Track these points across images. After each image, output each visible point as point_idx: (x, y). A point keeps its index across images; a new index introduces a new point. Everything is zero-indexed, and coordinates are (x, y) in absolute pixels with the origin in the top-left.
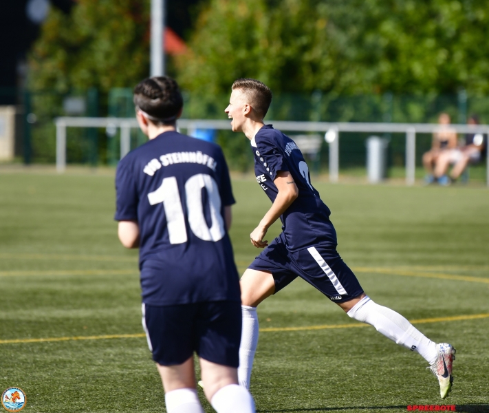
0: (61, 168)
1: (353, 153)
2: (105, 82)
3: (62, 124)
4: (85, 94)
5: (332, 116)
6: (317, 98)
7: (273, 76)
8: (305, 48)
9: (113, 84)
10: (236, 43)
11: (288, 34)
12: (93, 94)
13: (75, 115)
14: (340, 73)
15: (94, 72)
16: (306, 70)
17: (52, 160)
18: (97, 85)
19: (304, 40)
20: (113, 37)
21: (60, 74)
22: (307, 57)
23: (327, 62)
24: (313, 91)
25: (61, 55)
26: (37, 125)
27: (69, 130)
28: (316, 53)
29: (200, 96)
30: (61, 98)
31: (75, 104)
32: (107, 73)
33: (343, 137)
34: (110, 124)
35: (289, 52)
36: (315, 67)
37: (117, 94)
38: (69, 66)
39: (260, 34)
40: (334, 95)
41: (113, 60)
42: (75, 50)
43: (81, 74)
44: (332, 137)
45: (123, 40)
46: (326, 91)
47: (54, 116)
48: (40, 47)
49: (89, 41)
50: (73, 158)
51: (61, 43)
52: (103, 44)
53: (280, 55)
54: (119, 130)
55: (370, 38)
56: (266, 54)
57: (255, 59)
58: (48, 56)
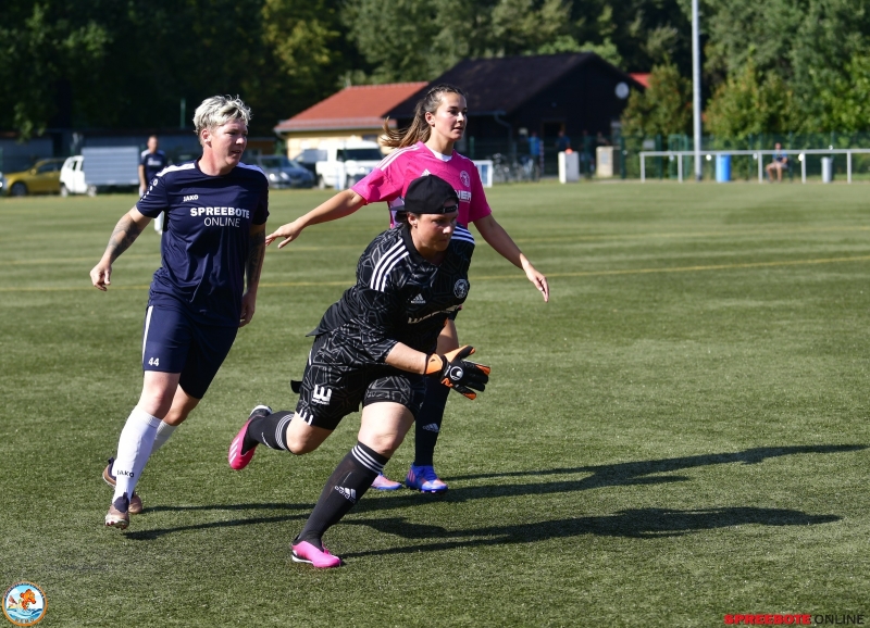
0: (643, 180)
1: (814, 167)
2: (665, 130)
3: (643, 155)
4: (655, 138)
5: (798, 145)
6: (789, 137)
7: (763, 124)
8: (781, 107)
9: (669, 132)
10: (741, 106)
11: (771, 99)
12: (659, 137)
13: (649, 150)
14: (801, 122)
15: (658, 125)
16: (782, 120)
17: (637, 176)
18: (661, 132)
19: (780, 103)
20: (669, 106)
21: (640, 127)
22: (782, 112)
23: (794, 115)
24: (787, 132)
25: (639, 115)
26: (626, 157)
27: (647, 158)
28: (787, 110)
29: (720, 138)
30: (641, 140)
31: (649, 144)
32: (666, 125)
33: (808, 157)
34: (670, 154)
35: (771, 110)
36: (787, 118)
37: (672, 137)
38: (644, 122)
39: (754, 101)
40: (798, 134)
41: (669, 118)
42: (647, 113)
43: (651, 126)
44: (802, 158)
45: (675, 107)
46: (794, 131)
47: (637, 152)
48: (627, 112)
49: (655, 107)
50: (649, 174)
51: (639, 109)
52: (663, 109)
53: (766, 112)
54: (676, 157)
55: (815, 101)
56: (758, 110)
57: (752, 115)
58: (632, 117)
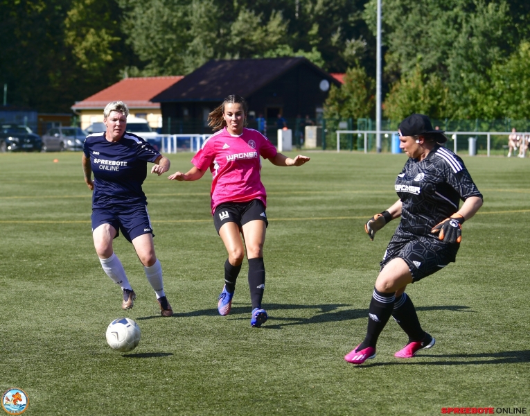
0: (338, 150)
1: (463, 144)
2: (355, 115)
3: (338, 132)
4: (347, 121)
5: (452, 128)
6: (445, 122)
7: (427, 111)
8: (440, 100)
9: (358, 116)
10: (410, 99)
11: (433, 94)
12: (350, 120)
13: (343, 129)
14: (454, 111)
15: (350, 111)
16: (440, 109)
17: (334, 148)
18: (352, 116)
19: (439, 97)
20: (358, 98)
21: (337, 113)
22: (441, 104)
23: (449, 106)
24: (443, 118)
25: (337, 104)
26: (327, 133)
27: (341, 135)
28: (444, 102)
29: (395, 121)
30: (337, 122)
31: (343, 125)
32: (356, 111)
33: (459, 137)
34: (358, 132)
35: (433, 102)
36: (444, 108)
37: (360, 120)
38: (340, 109)
39: (420, 95)
40: (452, 119)
41: (358, 106)
42: (342, 102)
43: (345, 112)
44: (454, 137)
45: (362, 98)
46: (449, 118)
47: (335, 130)
48: (328, 101)
49: (349, 98)
50: (343, 147)
51: (337, 99)
52: (354, 99)
53: (429, 103)
54: (363, 135)
56: (423, 102)
57: (419, 105)
58: (331, 104)
